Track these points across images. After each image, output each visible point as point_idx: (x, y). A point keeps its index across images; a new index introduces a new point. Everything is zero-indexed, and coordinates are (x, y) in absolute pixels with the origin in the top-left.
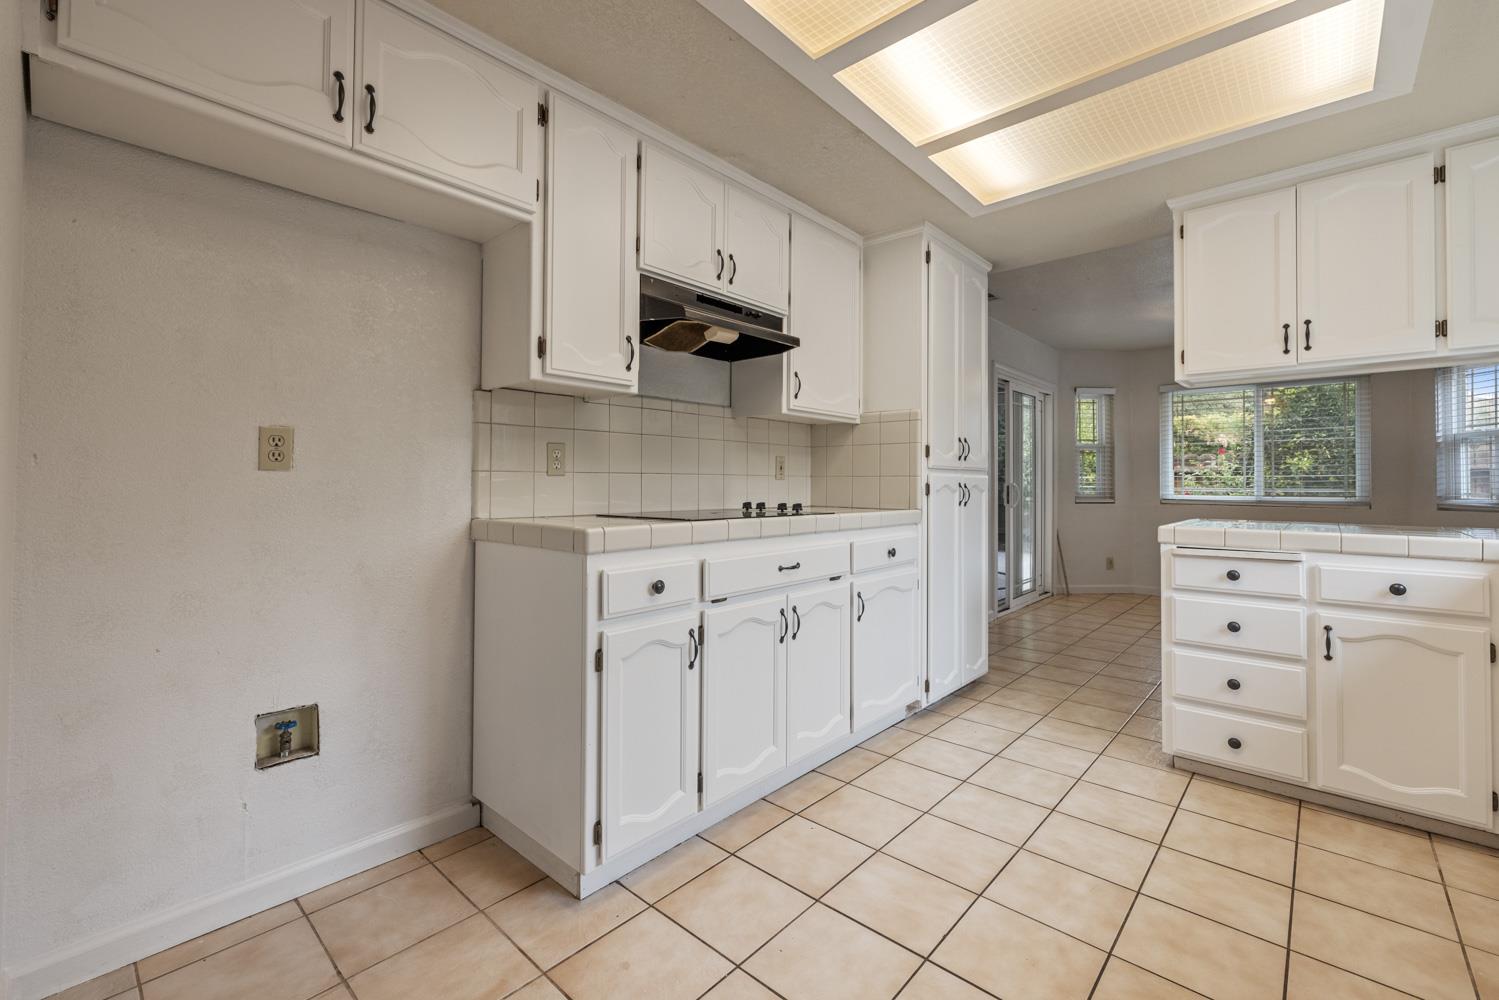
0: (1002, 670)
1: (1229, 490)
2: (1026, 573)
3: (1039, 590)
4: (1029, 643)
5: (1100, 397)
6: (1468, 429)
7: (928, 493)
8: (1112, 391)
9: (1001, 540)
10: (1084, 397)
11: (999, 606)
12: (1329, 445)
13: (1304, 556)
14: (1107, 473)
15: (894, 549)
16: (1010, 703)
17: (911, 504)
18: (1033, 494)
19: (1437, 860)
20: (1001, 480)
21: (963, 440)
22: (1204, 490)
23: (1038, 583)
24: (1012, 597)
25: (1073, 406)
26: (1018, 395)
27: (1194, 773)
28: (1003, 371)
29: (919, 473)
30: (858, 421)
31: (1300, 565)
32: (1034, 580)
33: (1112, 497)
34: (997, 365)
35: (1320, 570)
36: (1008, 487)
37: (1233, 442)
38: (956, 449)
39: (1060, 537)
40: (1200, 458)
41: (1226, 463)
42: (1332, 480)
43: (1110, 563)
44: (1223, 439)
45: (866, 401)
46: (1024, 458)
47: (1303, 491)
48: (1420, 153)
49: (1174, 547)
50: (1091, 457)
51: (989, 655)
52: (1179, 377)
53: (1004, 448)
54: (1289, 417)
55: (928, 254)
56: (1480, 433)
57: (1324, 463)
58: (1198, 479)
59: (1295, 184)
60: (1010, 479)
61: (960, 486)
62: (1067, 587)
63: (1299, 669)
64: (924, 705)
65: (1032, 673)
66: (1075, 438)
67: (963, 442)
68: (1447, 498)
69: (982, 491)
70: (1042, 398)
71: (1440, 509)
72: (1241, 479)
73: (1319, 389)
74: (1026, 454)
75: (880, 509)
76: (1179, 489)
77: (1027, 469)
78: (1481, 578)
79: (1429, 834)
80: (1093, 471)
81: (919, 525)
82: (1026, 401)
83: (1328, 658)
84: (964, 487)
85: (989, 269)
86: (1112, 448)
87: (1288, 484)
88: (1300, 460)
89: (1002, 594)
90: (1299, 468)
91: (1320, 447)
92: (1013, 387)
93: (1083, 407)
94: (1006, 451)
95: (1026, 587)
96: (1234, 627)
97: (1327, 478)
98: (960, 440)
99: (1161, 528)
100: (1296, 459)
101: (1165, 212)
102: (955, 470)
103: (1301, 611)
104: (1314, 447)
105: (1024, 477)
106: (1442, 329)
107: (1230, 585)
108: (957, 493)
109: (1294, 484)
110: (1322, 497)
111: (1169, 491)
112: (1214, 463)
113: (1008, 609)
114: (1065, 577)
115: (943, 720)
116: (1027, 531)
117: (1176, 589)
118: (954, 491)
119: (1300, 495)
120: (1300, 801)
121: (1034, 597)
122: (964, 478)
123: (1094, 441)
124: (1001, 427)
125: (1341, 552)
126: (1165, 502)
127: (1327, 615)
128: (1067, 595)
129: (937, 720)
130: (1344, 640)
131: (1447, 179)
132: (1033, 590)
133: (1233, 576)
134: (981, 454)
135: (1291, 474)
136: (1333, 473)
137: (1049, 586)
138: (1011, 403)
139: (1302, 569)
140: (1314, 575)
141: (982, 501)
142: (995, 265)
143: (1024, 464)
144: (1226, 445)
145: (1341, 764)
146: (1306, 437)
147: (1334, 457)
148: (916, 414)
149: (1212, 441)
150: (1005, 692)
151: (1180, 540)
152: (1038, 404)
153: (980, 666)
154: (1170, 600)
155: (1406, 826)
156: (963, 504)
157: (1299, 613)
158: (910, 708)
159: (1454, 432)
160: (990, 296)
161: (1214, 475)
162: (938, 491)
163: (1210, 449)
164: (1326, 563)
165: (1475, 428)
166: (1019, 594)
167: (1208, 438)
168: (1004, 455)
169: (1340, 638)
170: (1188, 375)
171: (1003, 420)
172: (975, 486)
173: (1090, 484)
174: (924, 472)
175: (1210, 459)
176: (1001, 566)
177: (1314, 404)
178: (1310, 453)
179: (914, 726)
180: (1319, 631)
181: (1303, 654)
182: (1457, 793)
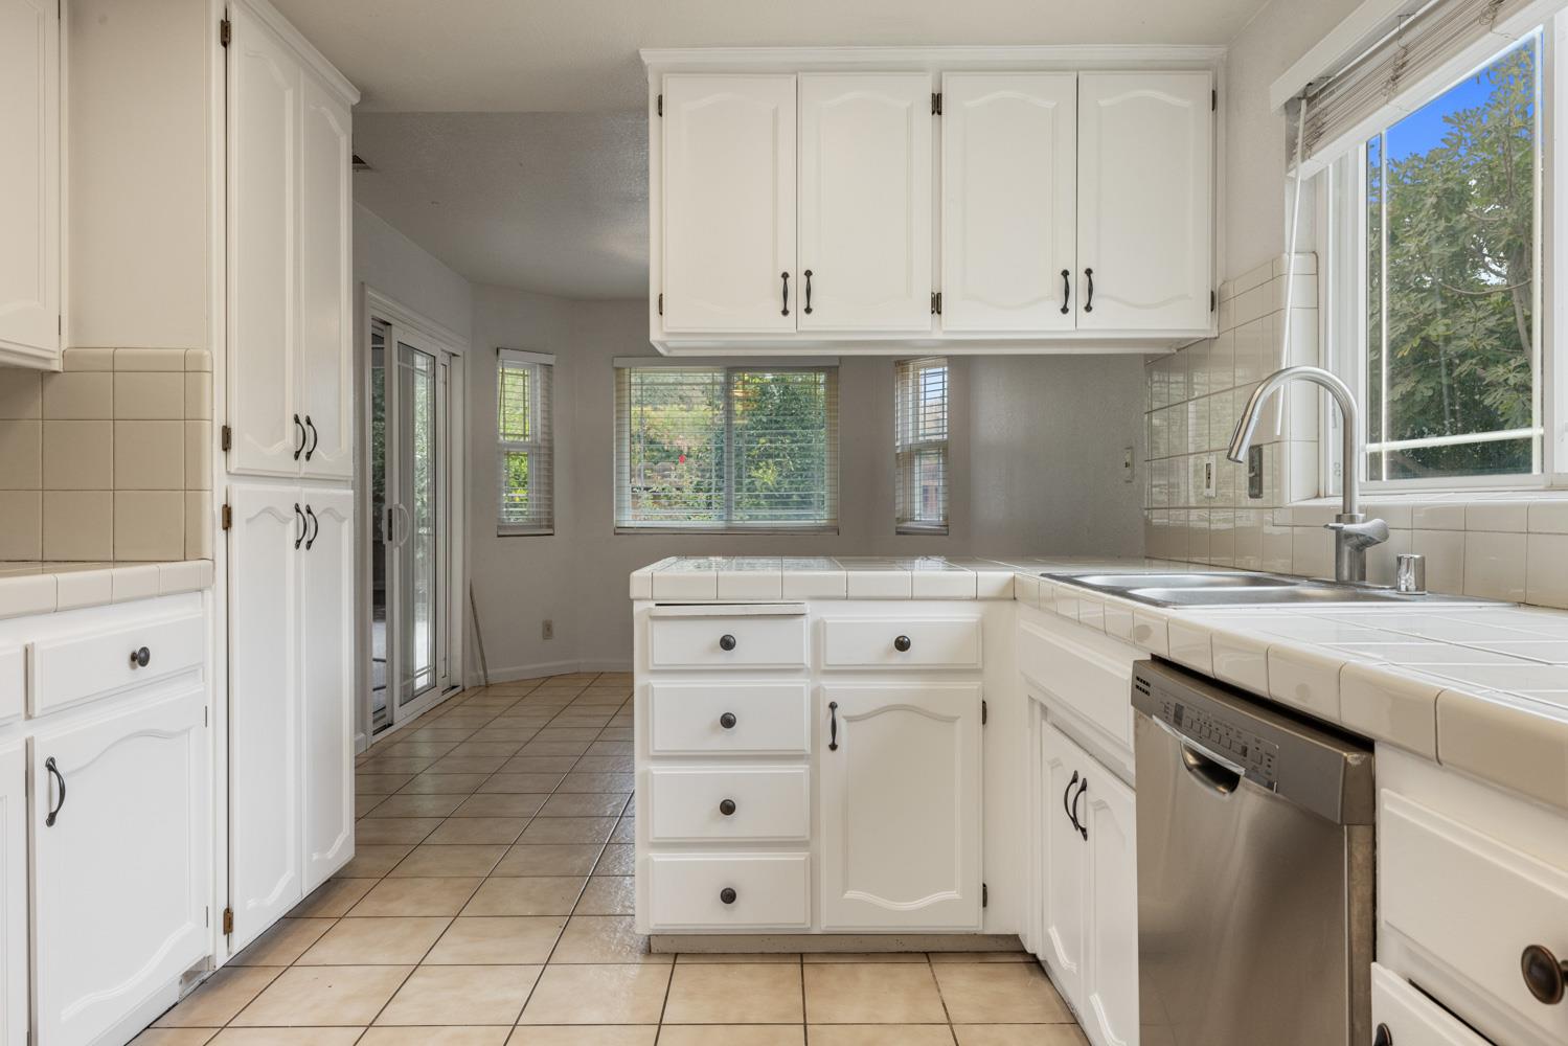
0: (381, 843)
1: (690, 512)
2: (422, 659)
3: (442, 684)
4: (427, 783)
5: (532, 367)
6: (921, 439)
7: (227, 524)
8: (550, 360)
9: (377, 598)
10: (509, 367)
11: (375, 722)
12: (792, 455)
13: (808, 607)
14: (543, 488)
15: (144, 650)
16: (398, 907)
17: (189, 549)
18: (432, 523)
19: (939, 991)
20: (378, 499)
21: (303, 421)
22: (662, 512)
23: (441, 672)
24: (397, 703)
25: (495, 375)
26: (408, 351)
27: (677, 954)
28: (382, 305)
29: (207, 485)
30: (57, 366)
31: (802, 620)
32: (433, 669)
33: (550, 526)
34: (370, 293)
35: (825, 623)
36: (390, 511)
37: (695, 446)
38: (290, 437)
39: (475, 592)
40: (656, 467)
41: (687, 476)
42: (795, 498)
43: (548, 629)
44: (684, 443)
45: (78, 324)
46: (418, 465)
47: (767, 513)
48: (918, 69)
49: (652, 605)
50: (517, 463)
51: (357, 819)
52: (655, 336)
53: (382, 445)
54: (754, 415)
55: (225, 28)
56: (930, 444)
57: (787, 477)
58: (656, 497)
59: (796, 71)
60: (393, 498)
61: (298, 510)
62: (486, 676)
63: (801, 769)
64: (221, 960)
65: (434, 838)
66: (497, 430)
67: (303, 423)
68: (904, 520)
69: (342, 520)
70: (446, 362)
71: (899, 533)
72: (703, 496)
73: (783, 380)
74: (421, 454)
75: (115, 562)
76: (638, 512)
77: (422, 482)
78: (975, 620)
79: (927, 954)
80: (522, 484)
81: (208, 594)
82: (421, 362)
83: (833, 747)
84: (304, 512)
85: (356, 101)
86: (551, 449)
87: (753, 504)
88: (765, 472)
89: (379, 698)
90: (764, 484)
91: (784, 457)
92: (397, 335)
93: (509, 380)
94: (386, 450)
95: (421, 682)
96: (728, 722)
97: (789, 497)
98: (297, 420)
99: (635, 574)
100: (761, 471)
101: (637, 66)
102: (289, 479)
103: (803, 683)
104: (778, 456)
105: (417, 496)
106: (937, 303)
107: (724, 658)
108: (292, 524)
109: (758, 504)
110: (788, 519)
111: (628, 518)
112: (673, 474)
113: (390, 725)
114: (483, 658)
115: (261, 979)
116: (422, 585)
117: (654, 672)
118: (285, 521)
119: (764, 518)
120: (801, 955)
121: (436, 697)
122: (305, 494)
123: (525, 436)
124: (378, 407)
125: (847, 598)
126: (620, 532)
127: (834, 688)
128: (486, 687)
129: (252, 981)
130: (850, 719)
131: (943, 113)
132: (433, 686)
133: (727, 644)
134: (339, 447)
135: (756, 490)
136: (797, 489)
137: (457, 678)
138: (395, 363)
139: (805, 624)
140: (818, 630)
141: (342, 541)
142: (366, 94)
143: (417, 473)
144: (686, 451)
145: (844, 892)
146: (771, 442)
147: (797, 469)
148: (200, 358)
149: (670, 443)
150: (385, 886)
151: (663, 594)
152: (440, 371)
153: (340, 849)
154: (646, 689)
155: (906, 952)
156: (303, 544)
157: (802, 688)
158: (188, 976)
159: (910, 441)
160: (356, 160)
161: (675, 493)
162: (249, 521)
163: (668, 455)
164: (835, 615)
165: (926, 438)
166: (409, 695)
167: (665, 440)
168: (382, 456)
169: (845, 717)
170: (669, 334)
171: (382, 396)
172: (326, 511)
173: (516, 506)
174: (218, 480)
175: (670, 470)
176: (379, 647)
177: (778, 401)
178: (775, 464)
179: (201, 1012)
180: (825, 710)
181: (806, 746)
182: (954, 895)
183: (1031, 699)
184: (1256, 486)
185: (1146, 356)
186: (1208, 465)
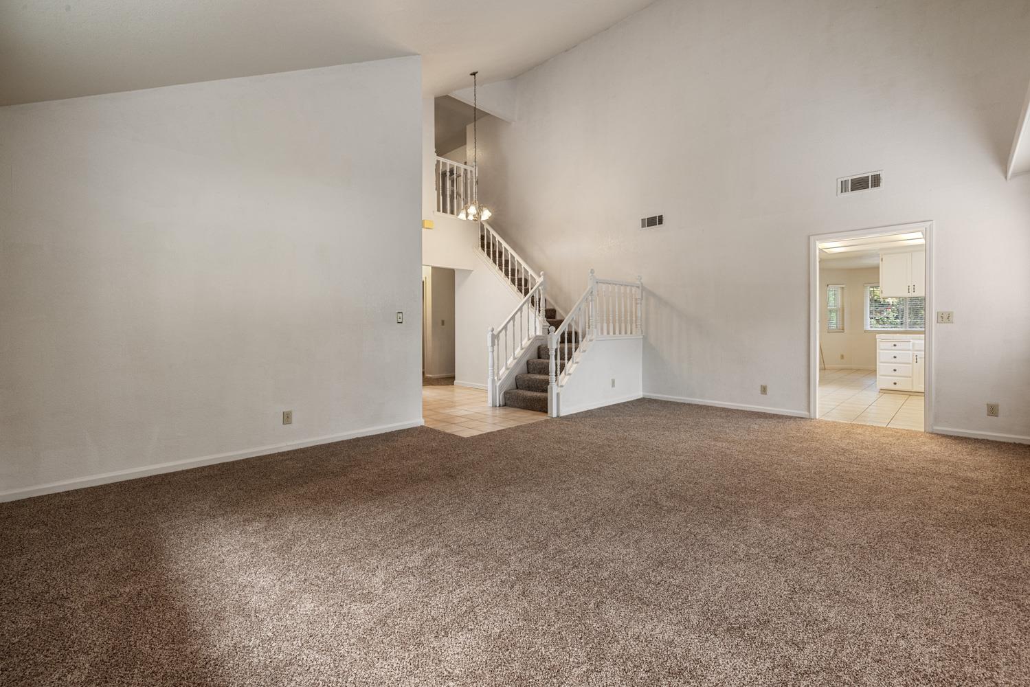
1: (893, 326)
5: (838, 288)
8: (843, 286)
10: (831, 288)
14: (841, 320)
22: (880, 326)
25: (827, 292)
27: (885, 392)
31: (910, 342)
33: (843, 330)
35: (915, 343)
37: (895, 302)
41: (892, 314)
43: (842, 357)
58: (879, 321)
63: (910, 365)
66: (828, 305)
72: (899, 321)
93: (831, 292)
103: (910, 352)
107: (894, 348)
111: (868, 328)
112: (885, 313)
123: (836, 306)
126: (869, 331)
130: (920, 358)
133: (895, 345)
144: (891, 304)
145: (919, 385)
149: (885, 302)
161: (885, 319)
163: (884, 306)
175: (883, 311)
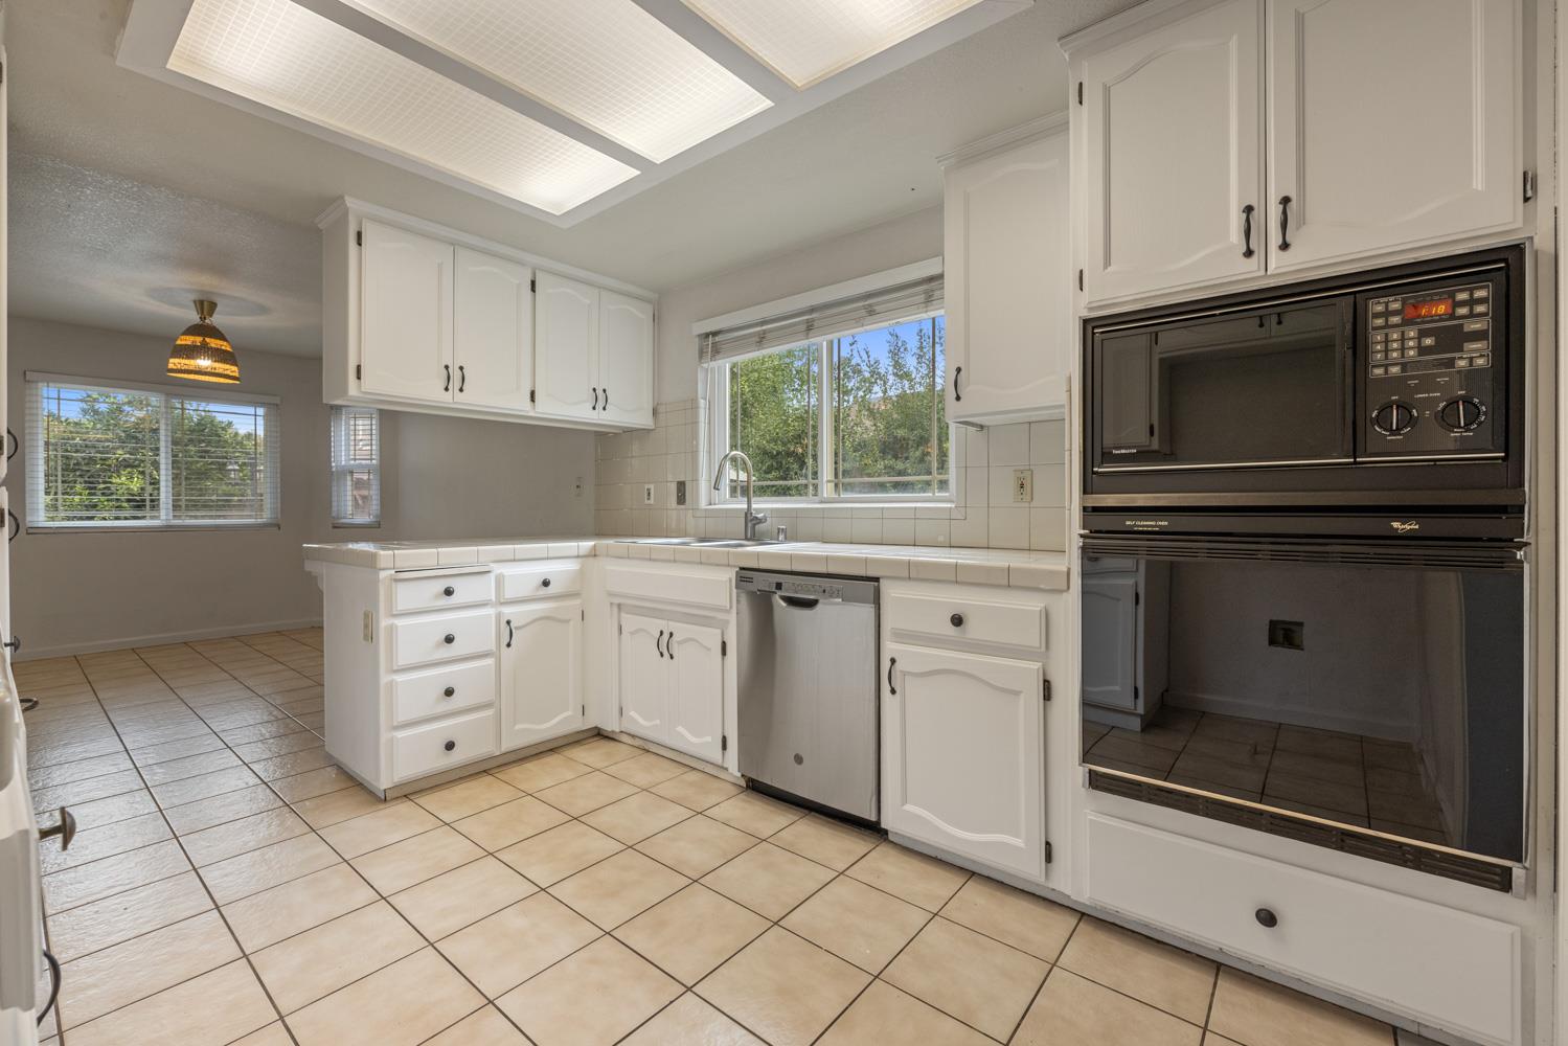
6: (352, 462)
13: (493, 567)
19: (576, 761)
31: (491, 574)
49: (393, 572)
56: (361, 466)
63: (490, 661)
68: (338, 518)
71: (335, 527)
78: (578, 568)
79: (552, 750)
83: (509, 645)
87: (113, 507)
88: (125, 479)
90: (124, 489)
91: (148, 467)
96: (449, 640)
103: (490, 611)
104: (139, 466)
109: (120, 506)
117: (397, 615)
125: (514, 560)
126: (34, 531)
127: (508, 611)
133: (449, 592)
135: (116, 494)
139: (492, 576)
140: (500, 580)
146: (131, 454)
151: (402, 565)
154: (391, 629)
157: (491, 614)
159: (343, 463)
164: (508, 570)
165: (357, 462)
180: (503, 624)
181: (493, 647)
182: (569, 713)
183: (611, 604)
184: (681, 499)
185: (596, 432)
186: (648, 490)
